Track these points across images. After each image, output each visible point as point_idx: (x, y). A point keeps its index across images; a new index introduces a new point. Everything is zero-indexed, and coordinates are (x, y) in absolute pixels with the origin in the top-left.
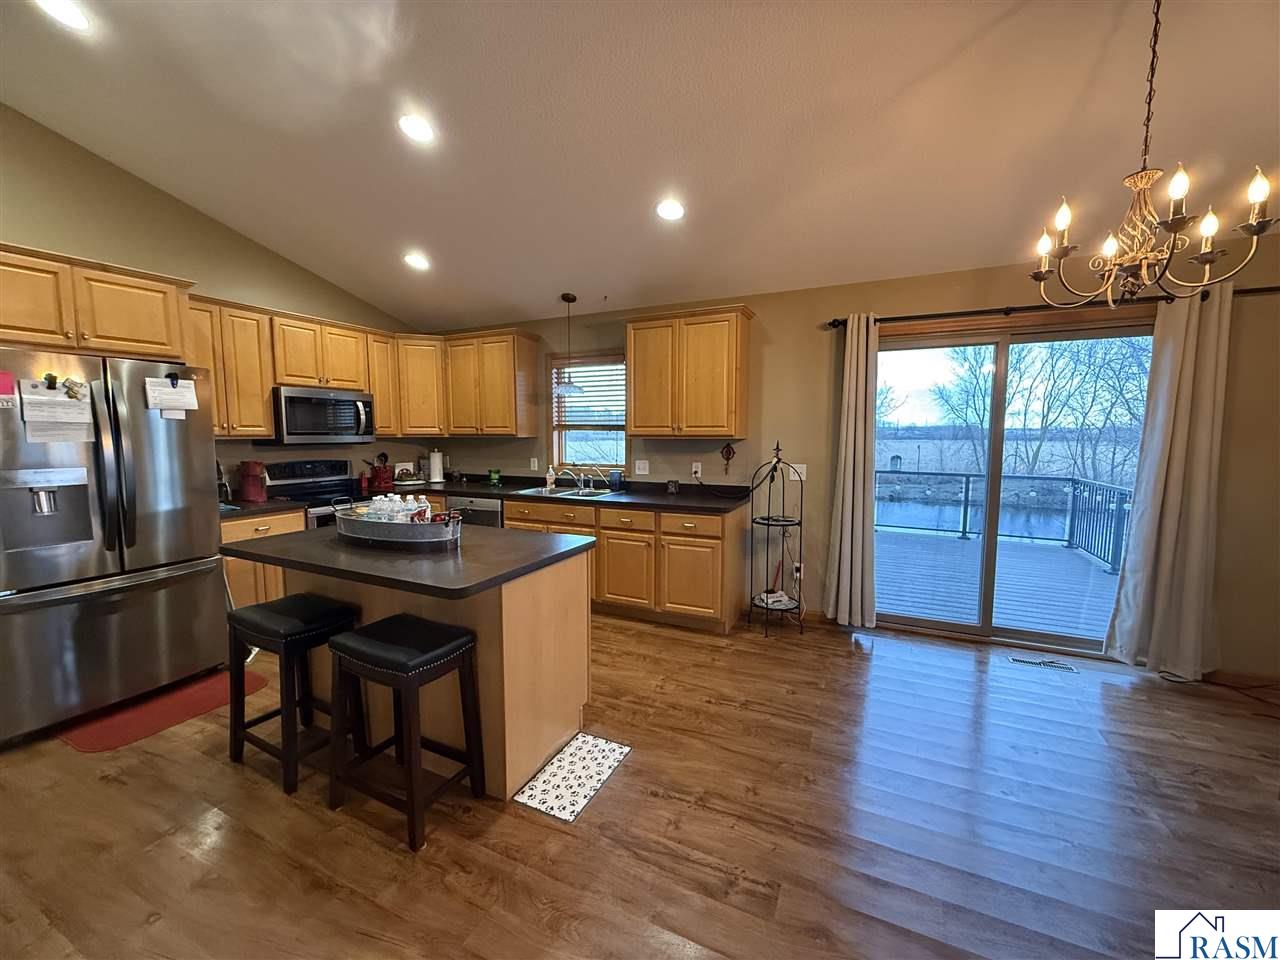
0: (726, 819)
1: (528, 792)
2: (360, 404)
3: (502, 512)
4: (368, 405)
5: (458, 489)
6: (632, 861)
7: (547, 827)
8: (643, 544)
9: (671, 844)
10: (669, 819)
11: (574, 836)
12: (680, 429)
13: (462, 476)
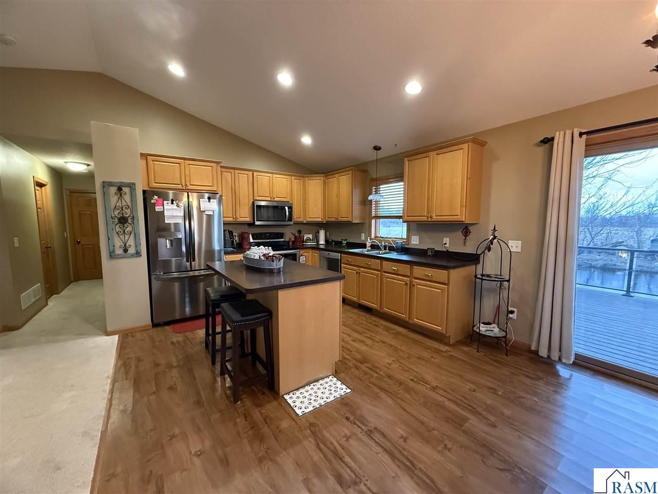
0: (377, 448)
1: (291, 395)
2: (286, 208)
3: (341, 260)
4: (290, 208)
5: (330, 248)
6: (314, 447)
7: (289, 414)
8: (404, 283)
9: (339, 448)
10: (346, 435)
11: (296, 423)
12: (431, 217)
13: (333, 241)
